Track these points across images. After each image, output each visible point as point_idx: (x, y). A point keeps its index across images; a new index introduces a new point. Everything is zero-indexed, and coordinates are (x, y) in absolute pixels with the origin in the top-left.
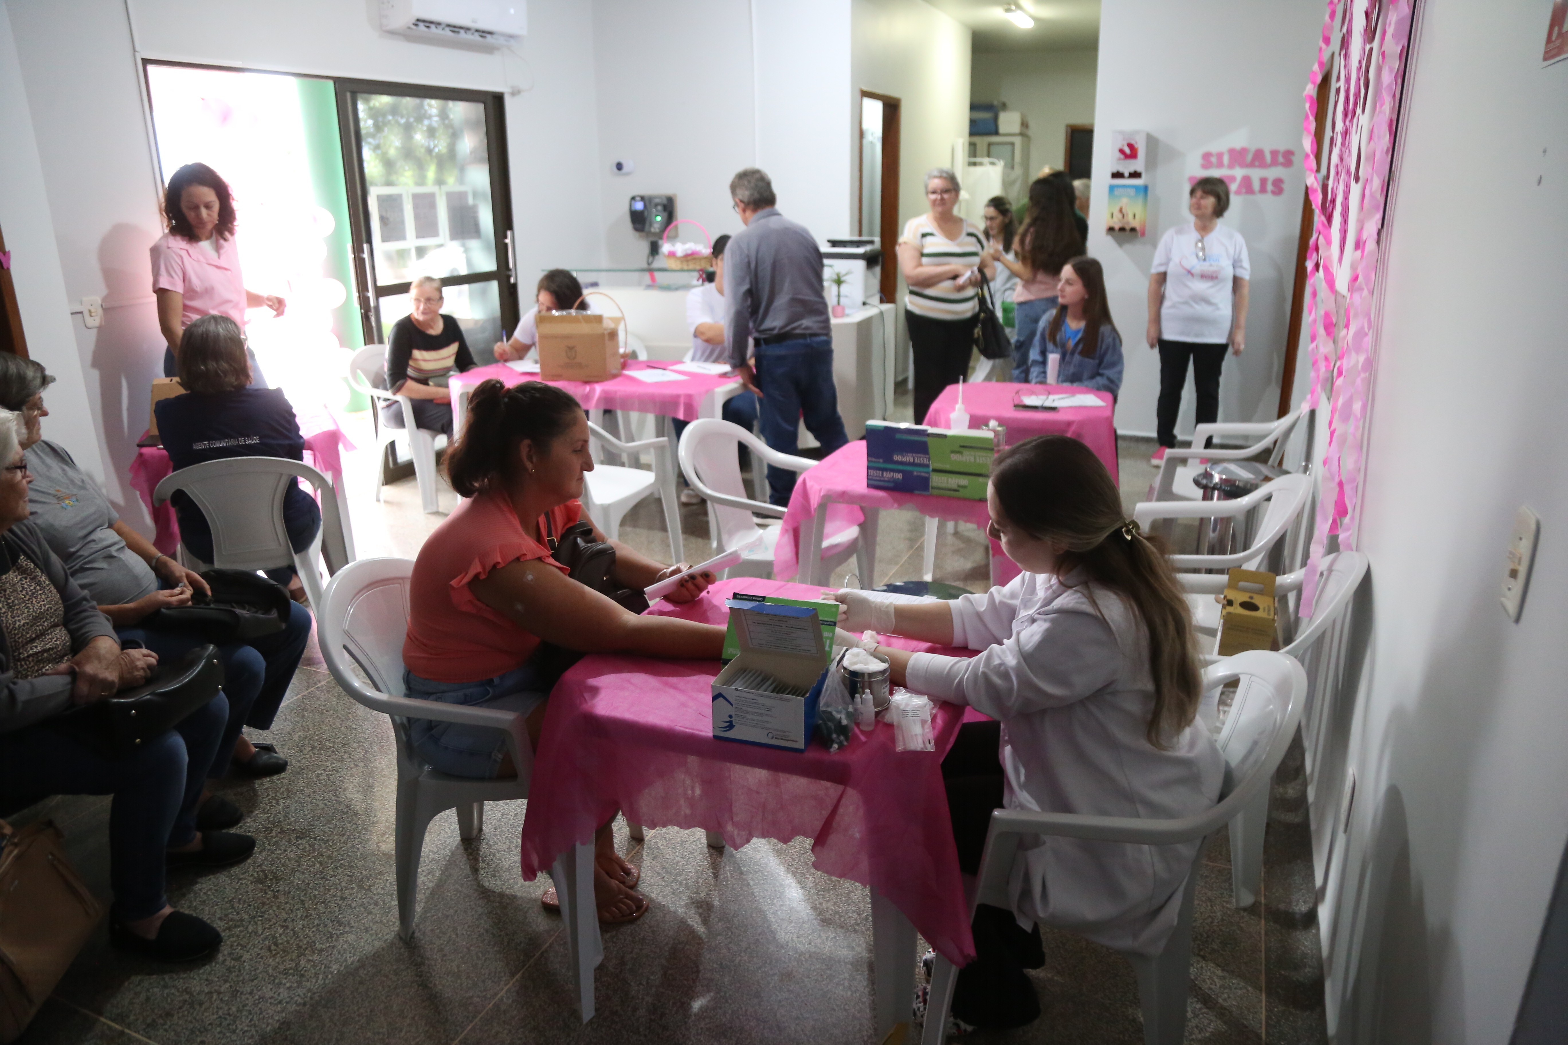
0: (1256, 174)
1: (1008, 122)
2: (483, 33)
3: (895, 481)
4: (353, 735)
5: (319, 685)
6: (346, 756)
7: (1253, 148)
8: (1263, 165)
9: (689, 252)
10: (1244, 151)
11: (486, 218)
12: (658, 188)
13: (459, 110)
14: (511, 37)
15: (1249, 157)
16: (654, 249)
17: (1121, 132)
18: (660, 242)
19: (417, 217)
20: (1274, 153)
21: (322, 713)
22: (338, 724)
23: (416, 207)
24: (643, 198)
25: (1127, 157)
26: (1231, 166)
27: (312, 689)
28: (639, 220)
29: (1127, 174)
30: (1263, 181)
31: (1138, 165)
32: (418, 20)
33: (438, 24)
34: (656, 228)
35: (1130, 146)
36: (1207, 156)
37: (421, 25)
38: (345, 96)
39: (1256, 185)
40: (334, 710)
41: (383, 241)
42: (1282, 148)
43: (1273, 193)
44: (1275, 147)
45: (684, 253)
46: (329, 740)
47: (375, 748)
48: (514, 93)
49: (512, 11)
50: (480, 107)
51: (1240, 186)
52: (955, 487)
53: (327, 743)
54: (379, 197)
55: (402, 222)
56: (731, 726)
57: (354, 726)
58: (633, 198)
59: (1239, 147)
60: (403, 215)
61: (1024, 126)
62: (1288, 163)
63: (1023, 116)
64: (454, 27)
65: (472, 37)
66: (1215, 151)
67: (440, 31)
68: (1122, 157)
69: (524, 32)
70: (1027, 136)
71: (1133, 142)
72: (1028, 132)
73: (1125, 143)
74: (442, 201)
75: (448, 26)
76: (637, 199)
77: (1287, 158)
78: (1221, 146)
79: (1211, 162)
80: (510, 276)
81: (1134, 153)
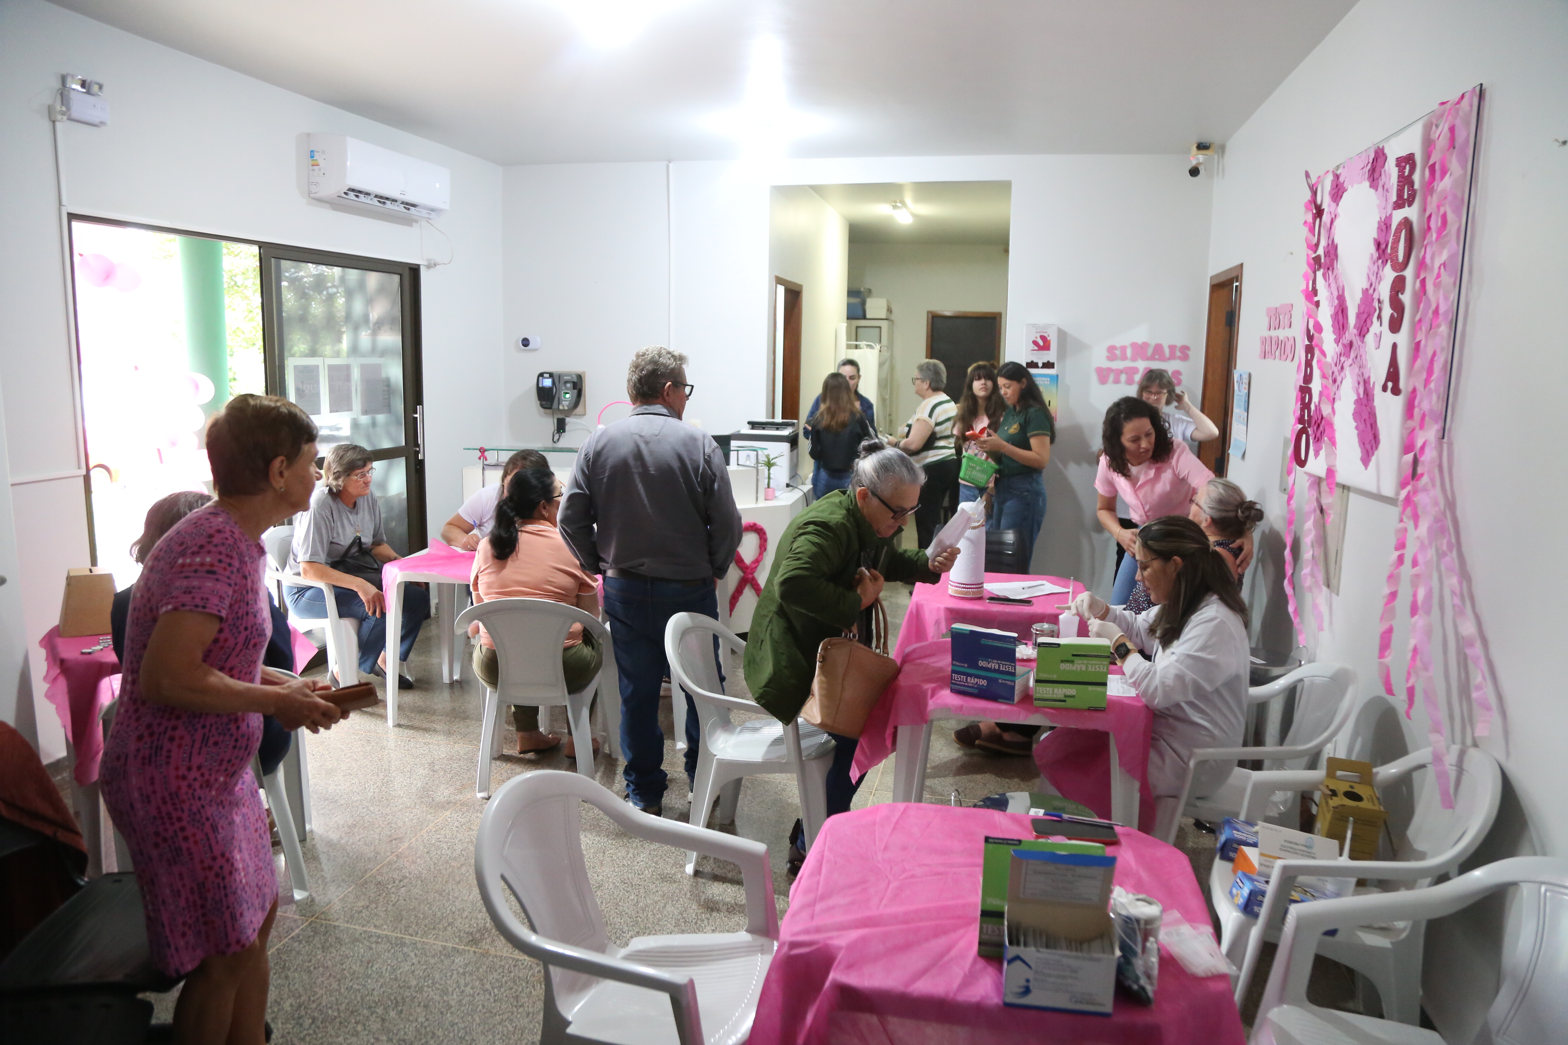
1: (875, 307)
2: (408, 205)
3: (980, 687)
4: (359, 998)
5: (293, 934)
6: (359, 1028)
7: (1153, 343)
10: (1145, 345)
12: (566, 366)
13: (373, 279)
14: (433, 210)
15: (1150, 352)
16: (561, 427)
17: (1034, 326)
18: (568, 420)
19: (332, 389)
20: (1172, 348)
21: (310, 972)
22: (335, 986)
23: (331, 379)
24: (551, 375)
25: (1041, 348)
26: (1134, 359)
27: (286, 940)
28: (546, 397)
29: (1040, 365)
31: (1050, 356)
32: (350, 190)
33: (368, 194)
34: (565, 405)
35: (1043, 338)
36: (1111, 349)
37: (352, 194)
38: (272, 261)
40: (323, 967)
42: (1179, 343)
44: (1172, 342)
46: (331, 1008)
47: (393, 1014)
48: (429, 267)
49: (438, 185)
50: (396, 278)
52: (1062, 697)
53: (330, 1012)
54: (295, 367)
55: (318, 395)
56: (1027, 991)
57: (355, 986)
58: (541, 375)
59: (1140, 341)
60: (318, 388)
61: (890, 310)
62: (1185, 357)
63: (888, 301)
64: (381, 197)
65: (397, 208)
66: (1118, 344)
67: (369, 201)
68: (1036, 348)
69: (446, 207)
70: (892, 321)
71: (1046, 335)
72: (893, 317)
73: (1038, 335)
74: (356, 374)
75: (376, 196)
76: (545, 375)
77: (1184, 353)
78: (1124, 339)
79: (1116, 355)
80: (418, 452)
81: (1047, 345)
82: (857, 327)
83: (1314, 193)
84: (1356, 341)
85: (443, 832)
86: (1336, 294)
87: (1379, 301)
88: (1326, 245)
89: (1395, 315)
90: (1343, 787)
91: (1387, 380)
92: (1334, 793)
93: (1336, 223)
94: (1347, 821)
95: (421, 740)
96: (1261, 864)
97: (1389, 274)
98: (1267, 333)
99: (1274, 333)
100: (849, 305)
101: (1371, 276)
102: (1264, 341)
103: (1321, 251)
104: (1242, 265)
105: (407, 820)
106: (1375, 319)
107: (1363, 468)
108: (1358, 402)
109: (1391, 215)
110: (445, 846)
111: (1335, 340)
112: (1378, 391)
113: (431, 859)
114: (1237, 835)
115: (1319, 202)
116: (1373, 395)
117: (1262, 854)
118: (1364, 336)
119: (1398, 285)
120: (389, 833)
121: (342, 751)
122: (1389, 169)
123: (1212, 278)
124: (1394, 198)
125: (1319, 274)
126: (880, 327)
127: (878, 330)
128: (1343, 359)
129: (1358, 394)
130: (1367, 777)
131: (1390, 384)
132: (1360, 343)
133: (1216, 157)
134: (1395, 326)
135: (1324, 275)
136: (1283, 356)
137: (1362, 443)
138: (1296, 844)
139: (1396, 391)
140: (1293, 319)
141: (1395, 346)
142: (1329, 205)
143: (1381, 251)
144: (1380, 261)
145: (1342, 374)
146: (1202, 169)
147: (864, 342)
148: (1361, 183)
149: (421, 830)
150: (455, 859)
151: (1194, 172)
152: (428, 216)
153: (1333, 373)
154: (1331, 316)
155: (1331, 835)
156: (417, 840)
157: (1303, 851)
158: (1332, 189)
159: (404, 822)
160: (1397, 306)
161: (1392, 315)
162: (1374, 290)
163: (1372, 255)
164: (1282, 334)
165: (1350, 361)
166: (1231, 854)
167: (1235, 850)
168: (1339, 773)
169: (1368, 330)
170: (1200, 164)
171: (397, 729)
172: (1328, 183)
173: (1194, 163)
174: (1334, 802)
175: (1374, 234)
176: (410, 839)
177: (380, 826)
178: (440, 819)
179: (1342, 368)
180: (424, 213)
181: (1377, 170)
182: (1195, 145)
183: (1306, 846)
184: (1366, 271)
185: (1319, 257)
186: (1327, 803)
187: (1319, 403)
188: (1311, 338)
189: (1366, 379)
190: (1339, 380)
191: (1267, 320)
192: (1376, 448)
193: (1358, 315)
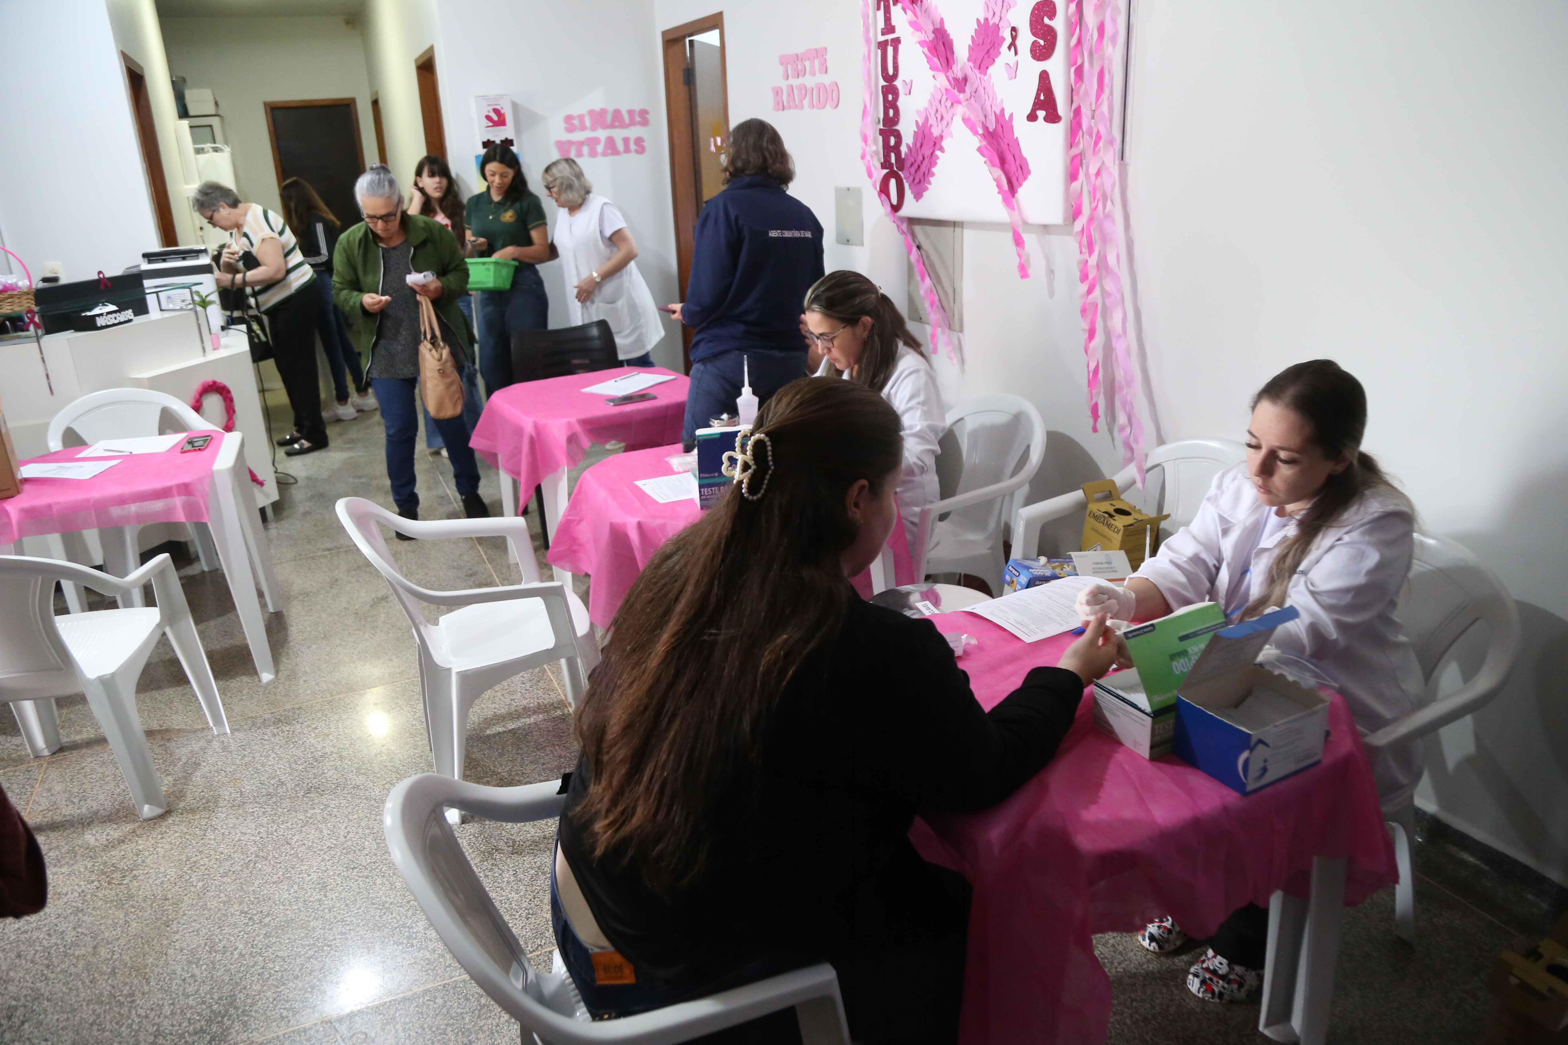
0: (618, 134)
7: (611, 109)
8: (623, 126)
10: (604, 111)
15: (609, 118)
17: (484, 97)
20: (631, 112)
25: (495, 124)
26: (594, 128)
30: (626, 140)
31: (508, 132)
35: (496, 111)
36: (569, 119)
39: (620, 146)
42: (637, 107)
43: (637, 152)
44: (630, 106)
51: (606, 147)
59: (597, 108)
62: (645, 122)
66: (575, 113)
68: (491, 124)
71: (498, 107)
73: (491, 108)
77: (642, 117)
78: (580, 107)
79: (573, 125)
81: (501, 119)
84: (973, 74)
86: (928, 28)
87: (1013, 29)
89: (1041, 41)
91: (1034, 109)
98: (782, 83)
99: (794, 82)
104: (720, 14)
106: (1004, 48)
108: (986, 136)
112: (1020, 122)
116: (1012, 127)
118: (987, 67)
119: (1044, 10)
123: (661, 32)
125: (896, 9)
128: (952, 95)
129: (985, 128)
130: (1114, 493)
131: (1041, 113)
132: (979, 75)
134: (1041, 53)
135: (906, 10)
136: (818, 104)
139: (1053, 117)
141: (1044, 75)
153: (937, 110)
160: (1044, 32)
161: (1034, 44)
162: (1001, 18)
164: (810, 81)
165: (965, 96)
168: (1096, 496)
169: (993, 61)
187: (915, 143)
188: (890, 79)
189: (998, 113)
190: (947, 117)
191: (781, 69)
192: (1025, 178)
193: (971, 49)
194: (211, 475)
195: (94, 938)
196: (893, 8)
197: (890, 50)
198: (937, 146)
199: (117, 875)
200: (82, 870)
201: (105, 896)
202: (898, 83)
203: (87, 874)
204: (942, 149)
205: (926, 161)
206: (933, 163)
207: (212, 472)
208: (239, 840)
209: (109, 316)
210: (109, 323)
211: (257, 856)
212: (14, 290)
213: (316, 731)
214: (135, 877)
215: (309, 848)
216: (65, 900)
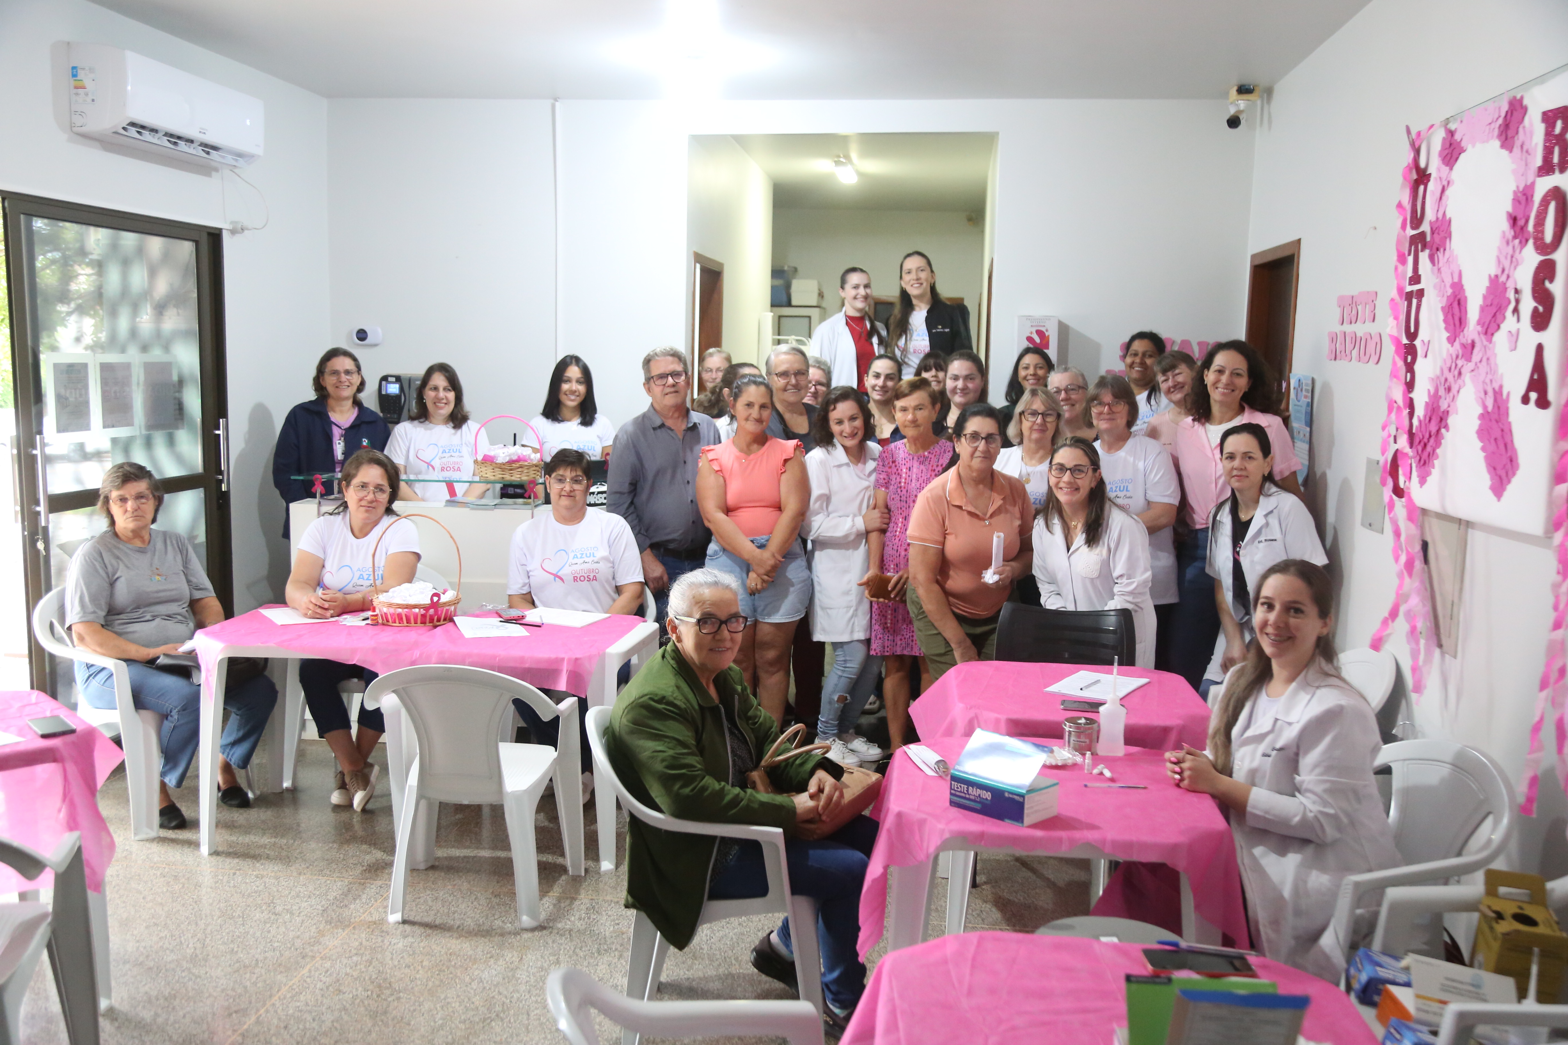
1: (803, 291)
2: (209, 148)
3: (982, 802)
9: (515, 458)
11: (193, 401)
13: (155, 244)
14: (240, 155)
17: (1028, 318)
19: (106, 398)
23: (104, 382)
24: (398, 379)
28: (392, 408)
32: (130, 124)
33: (154, 131)
35: (1040, 333)
37: (133, 130)
38: (19, 218)
41: (59, 430)
45: (507, 459)
48: (233, 232)
49: (248, 122)
50: (189, 246)
54: (54, 364)
55: (86, 403)
58: (385, 378)
60: (87, 393)
61: (821, 295)
63: (820, 285)
64: (172, 136)
65: (194, 152)
67: (155, 141)
69: (259, 151)
70: (824, 309)
71: (1043, 329)
72: (824, 304)
73: (1034, 330)
74: (138, 376)
75: (166, 134)
76: (390, 379)
80: (221, 481)
81: (1044, 342)
82: (780, 317)
83: (1417, 152)
84: (1480, 341)
85: (302, 998)
86: (1448, 282)
87: (1517, 291)
88: (1434, 219)
89: (1541, 309)
90: (1510, 909)
91: (1530, 389)
92: (1500, 916)
93: (1448, 192)
94: (1530, 952)
95: (250, 872)
96: (1418, 1009)
97: (1531, 258)
98: (1338, 329)
99: (1348, 328)
100: (774, 289)
101: (1502, 259)
102: (1333, 338)
103: (1425, 227)
104: (1299, 240)
105: (248, 984)
106: (1509, 313)
107: (1495, 499)
108: (1484, 416)
109: (1533, 184)
110: (309, 1018)
111: (1448, 339)
112: (1515, 404)
113: (291, 1035)
114: (1382, 973)
115: (1422, 164)
116: (1507, 409)
117: (1418, 996)
118: (1492, 334)
119: (1546, 271)
120: (226, 1004)
121: (140, 892)
122: (1531, 124)
123: (1254, 257)
124: (1539, 162)
125: (1424, 256)
126: (809, 317)
127: (807, 320)
128: (1460, 363)
129: (1485, 407)
130: (1539, 896)
131: (1533, 396)
132: (1485, 343)
133: (1259, 102)
134: (1540, 321)
135: (1432, 258)
136: (1364, 357)
137: (1492, 468)
138: (1461, 983)
139: (1543, 403)
140: (1376, 311)
141: (1540, 349)
142: (1439, 170)
143: (1518, 229)
144: (1517, 241)
145: (1460, 382)
146: (1242, 117)
147: (793, 337)
148: (1487, 141)
149: (271, 996)
150: (325, 1034)
151: (1234, 122)
152: (234, 163)
153: (1446, 380)
154: (1443, 308)
155: (1500, 970)
156: (267, 1011)
157: (1470, 991)
158: (1444, 148)
159: (246, 987)
160: (1543, 297)
161: (1535, 310)
162: (1508, 277)
163: (1504, 232)
164: (1360, 329)
165: (1471, 365)
166: (1376, 998)
167: (1379, 992)
168: (1502, 890)
169: (1499, 327)
170: (1241, 112)
171: (214, 859)
172: (1437, 140)
173: (1232, 111)
174: (1504, 927)
175: (1508, 207)
176: (258, 1010)
177: (210, 996)
178: (295, 980)
179: (1460, 373)
180: (229, 159)
181: (1512, 126)
182: (1235, 88)
183: (1473, 985)
184: (1495, 253)
185: (1423, 234)
186: (1491, 928)
187: (1425, 416)
188: (1412, 336)
189: (1497, 389)
190: (1454, 389)
191: (1338, 311)
192: (1514, 474)
193: (1483, 309)
194: (602, 656)
195: (340, 1034)
196: (1421, 255)
197: (1415, 301)
198: (1443, 424)
199: (388, 992)
200: (367, 978)
201: (369, 1005)
202: (1417, 343)
203: (368, 982)
204: (1446, 427)
205: (1432, 440)
206: (1438, 444)
207: (604, 654)
208: (493, 997)
209: (600, 495)
210: (597, 502)
211: (497, 1015)
212: (526, 461)
213: (616, 927)
214: (399, 998)
215: (541, 1024)
216: (341, 997)
